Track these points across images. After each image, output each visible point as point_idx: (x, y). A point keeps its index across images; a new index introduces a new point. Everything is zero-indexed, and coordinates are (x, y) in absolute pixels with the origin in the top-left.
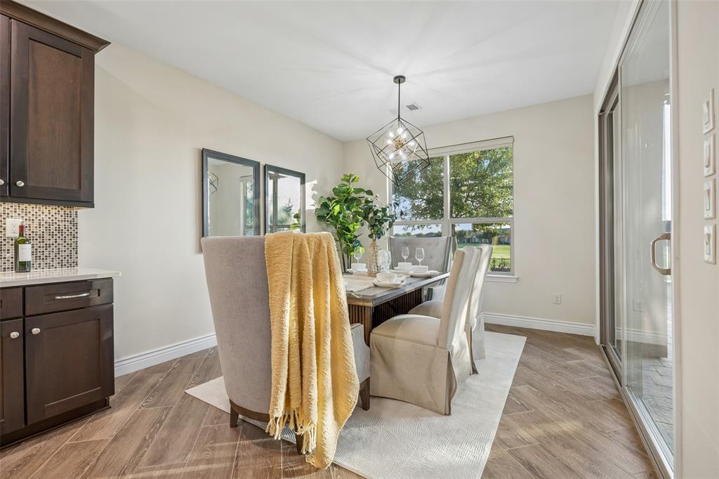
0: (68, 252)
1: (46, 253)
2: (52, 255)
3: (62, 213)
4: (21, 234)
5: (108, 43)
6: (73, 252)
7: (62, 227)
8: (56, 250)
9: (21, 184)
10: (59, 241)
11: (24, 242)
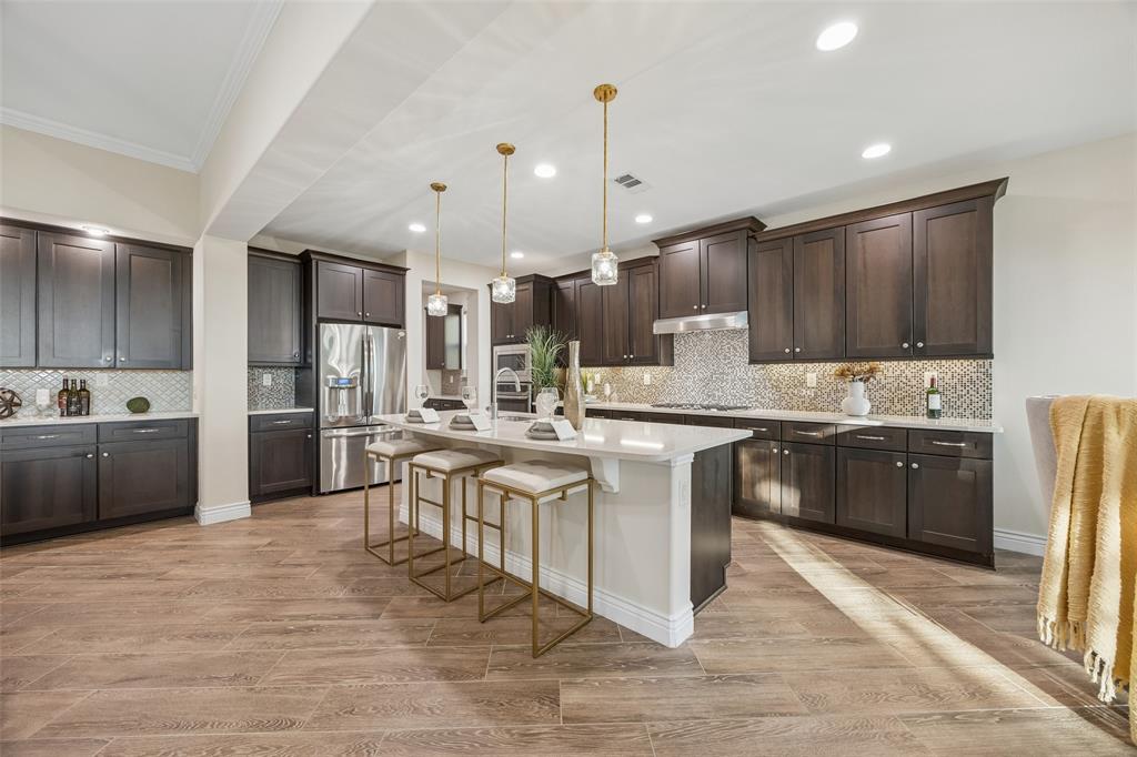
0: (981, 404)
1: (959, 403)
2: (965, 406)
3: (974, 364)
4: (932, 386)
5: (1007, 178)
6: (987, 404)
7: (975, 378)
8: (968, 401)
9: (920, 345)
10: (971, 392)
11: (933, 392)
